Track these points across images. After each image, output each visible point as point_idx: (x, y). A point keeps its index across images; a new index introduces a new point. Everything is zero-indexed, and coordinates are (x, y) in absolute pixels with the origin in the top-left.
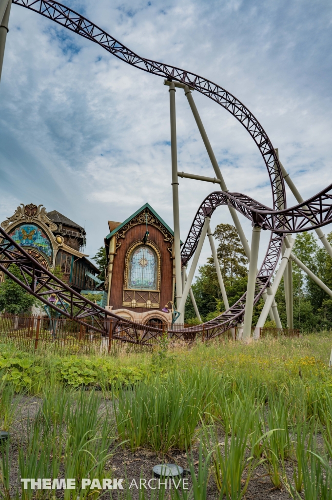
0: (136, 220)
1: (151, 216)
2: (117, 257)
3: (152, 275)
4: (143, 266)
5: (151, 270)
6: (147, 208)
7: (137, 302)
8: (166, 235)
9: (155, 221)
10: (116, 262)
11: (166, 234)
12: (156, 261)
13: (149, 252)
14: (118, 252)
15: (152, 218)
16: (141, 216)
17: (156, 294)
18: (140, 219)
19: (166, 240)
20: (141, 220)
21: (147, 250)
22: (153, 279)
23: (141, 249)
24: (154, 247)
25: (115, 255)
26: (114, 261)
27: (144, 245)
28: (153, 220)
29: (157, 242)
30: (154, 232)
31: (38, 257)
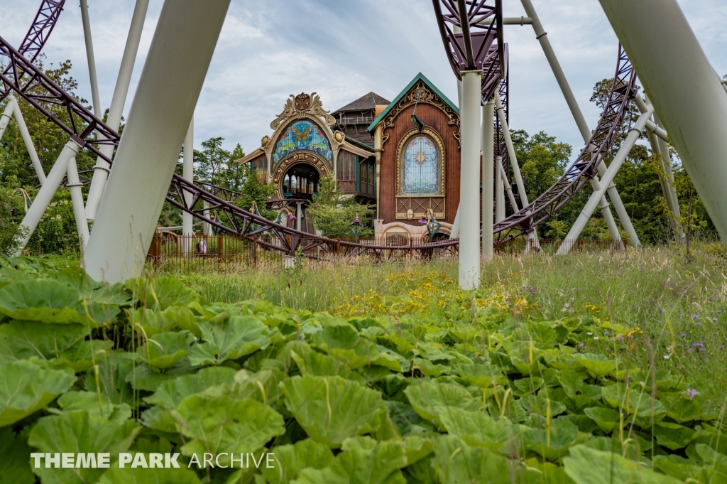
0: (407, 99)
1: (428, 91)
2: (386, 154)
3: (434, 174)
4: (421, 163)
5: (432, 168)
6: (420, 80)
7: (414, 212)
8: (450, 116)
9: (434, 97)
10: (384, 161)
11: (449, 113)
12: (438, 154)
13: (428, 143)
14: (387, 147)
15: (429, 93)
16: (413, 93)
17: (440, 200)
18: (412, 98)
19: (451, 123)
20: (414, 98)
21: (425, 140)
22: (435, 179)
23: (417, 140)
24: (433, 135)
25: (382, 152)
26: (381, 160)
27: (420, 134)
28: (431, 97)
29: (439, 127)
30: (433, 113)
31: (316, 163)
